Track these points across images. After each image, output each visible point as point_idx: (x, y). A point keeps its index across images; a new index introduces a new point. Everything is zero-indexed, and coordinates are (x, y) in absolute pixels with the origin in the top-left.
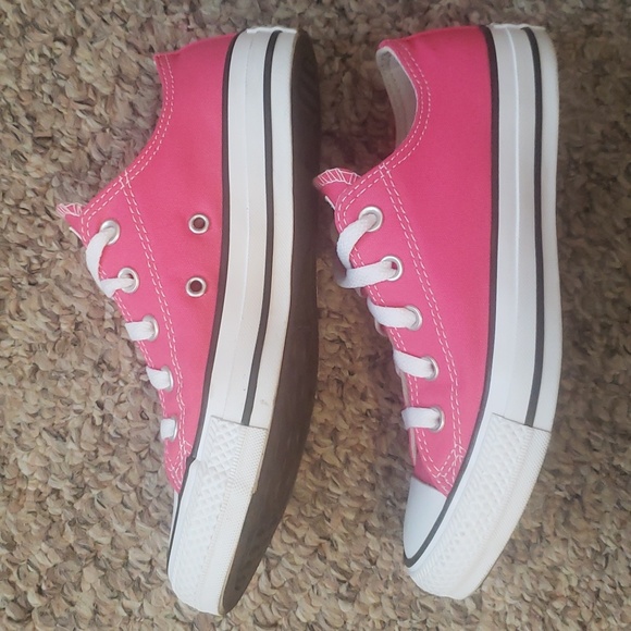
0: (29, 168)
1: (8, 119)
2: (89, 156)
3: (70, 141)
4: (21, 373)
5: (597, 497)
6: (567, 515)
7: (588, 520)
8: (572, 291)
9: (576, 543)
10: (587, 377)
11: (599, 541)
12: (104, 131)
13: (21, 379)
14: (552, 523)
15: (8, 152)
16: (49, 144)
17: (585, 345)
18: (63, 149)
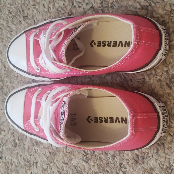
0: (22, 25)
1: (18, 12)
2: (34, 21)
3: (30, 17)
4: (18, 81)
5: (170, 146)
6: (158, 150)
7: (166, 154)
8: (168, 63)
9: (160, 162)
10: (171, 98)
11: (169, 163)
12: (38, 13)
13: (18, 83)
14: (152, 152)
15: (19, 21)
16: (26, 18)
17: (171, 85)
18: (29, 19)
